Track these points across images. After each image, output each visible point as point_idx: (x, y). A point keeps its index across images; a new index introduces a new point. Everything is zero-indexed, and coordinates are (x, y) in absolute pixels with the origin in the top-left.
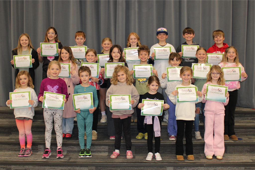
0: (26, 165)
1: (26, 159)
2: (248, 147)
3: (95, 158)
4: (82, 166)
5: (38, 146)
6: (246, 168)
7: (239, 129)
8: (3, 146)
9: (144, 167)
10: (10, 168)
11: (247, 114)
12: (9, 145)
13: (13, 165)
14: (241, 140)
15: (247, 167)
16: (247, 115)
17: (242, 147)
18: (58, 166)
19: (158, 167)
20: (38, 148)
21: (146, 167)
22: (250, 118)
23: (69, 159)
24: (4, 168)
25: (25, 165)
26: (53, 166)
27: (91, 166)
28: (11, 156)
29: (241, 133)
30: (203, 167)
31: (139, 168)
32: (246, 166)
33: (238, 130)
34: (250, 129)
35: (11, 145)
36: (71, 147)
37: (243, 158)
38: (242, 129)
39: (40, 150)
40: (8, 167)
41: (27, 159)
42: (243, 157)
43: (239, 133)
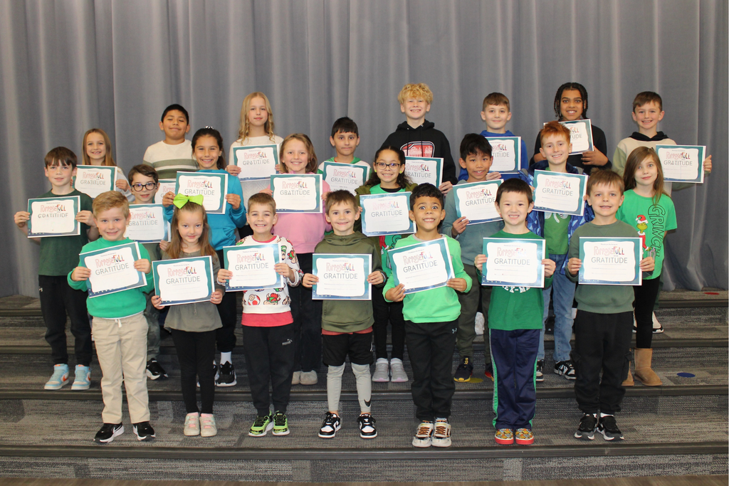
0: (126, 458)
1: (125, 441)
2: (714, 397)
3: (308, 437)
4: (274, 460)
5: (156, 403)
6: (717, 458)
7: (683, 347)
8: (69, 403)
9: (443, 459)
10: (85, 465)
11: (698, 307)
12: (81, 400)
13: (92, 457)
14: (692, 378)
15: (719, 456)
16: (697, 310)
17: (697, 398)
18: (211, 460)
19: (481, 458)
20: (156, 408)
21: (447, 461)
22: (703, 317)
23: (240, 441)
24: (71, 464)
25: (122, 458)
26: (198, 460)
27: (299, 460)
28: (87, 431)
29: (686, 359)
30: (602, 458)
31: (430, 464)
32: (717, 453)
33: (681, 350)
34: (711, 349)
35: (86, 400)
36: (243, 405)
37: (705, 430)
38: (690, 347)
39: (163, 414)
40: (80, 462)
41: (129, 441)
42: (703, 424)
43: (683, 360)
